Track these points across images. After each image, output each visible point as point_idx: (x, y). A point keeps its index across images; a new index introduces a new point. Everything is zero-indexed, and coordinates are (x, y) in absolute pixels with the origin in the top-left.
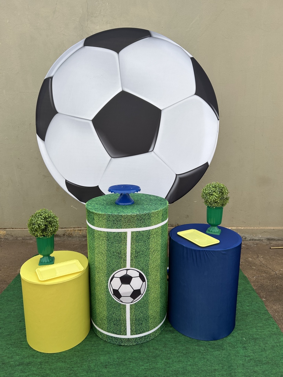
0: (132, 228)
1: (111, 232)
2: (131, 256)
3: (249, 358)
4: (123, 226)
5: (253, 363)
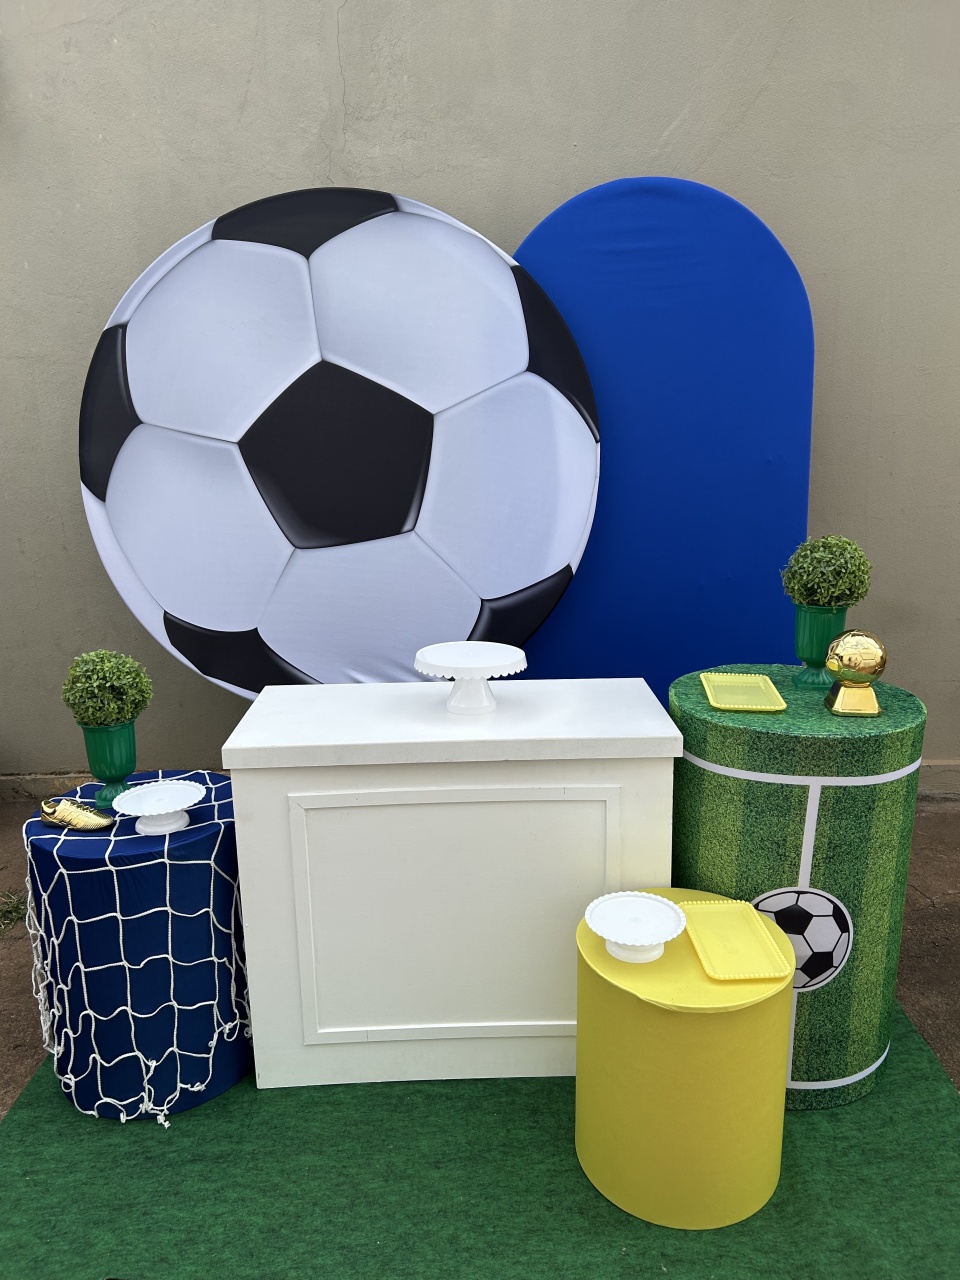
0: (825, 775)
1: (761, 783)
2: (814, 856)
3: (845, 1144)
4: (798, 768)
5: (857, 1157)
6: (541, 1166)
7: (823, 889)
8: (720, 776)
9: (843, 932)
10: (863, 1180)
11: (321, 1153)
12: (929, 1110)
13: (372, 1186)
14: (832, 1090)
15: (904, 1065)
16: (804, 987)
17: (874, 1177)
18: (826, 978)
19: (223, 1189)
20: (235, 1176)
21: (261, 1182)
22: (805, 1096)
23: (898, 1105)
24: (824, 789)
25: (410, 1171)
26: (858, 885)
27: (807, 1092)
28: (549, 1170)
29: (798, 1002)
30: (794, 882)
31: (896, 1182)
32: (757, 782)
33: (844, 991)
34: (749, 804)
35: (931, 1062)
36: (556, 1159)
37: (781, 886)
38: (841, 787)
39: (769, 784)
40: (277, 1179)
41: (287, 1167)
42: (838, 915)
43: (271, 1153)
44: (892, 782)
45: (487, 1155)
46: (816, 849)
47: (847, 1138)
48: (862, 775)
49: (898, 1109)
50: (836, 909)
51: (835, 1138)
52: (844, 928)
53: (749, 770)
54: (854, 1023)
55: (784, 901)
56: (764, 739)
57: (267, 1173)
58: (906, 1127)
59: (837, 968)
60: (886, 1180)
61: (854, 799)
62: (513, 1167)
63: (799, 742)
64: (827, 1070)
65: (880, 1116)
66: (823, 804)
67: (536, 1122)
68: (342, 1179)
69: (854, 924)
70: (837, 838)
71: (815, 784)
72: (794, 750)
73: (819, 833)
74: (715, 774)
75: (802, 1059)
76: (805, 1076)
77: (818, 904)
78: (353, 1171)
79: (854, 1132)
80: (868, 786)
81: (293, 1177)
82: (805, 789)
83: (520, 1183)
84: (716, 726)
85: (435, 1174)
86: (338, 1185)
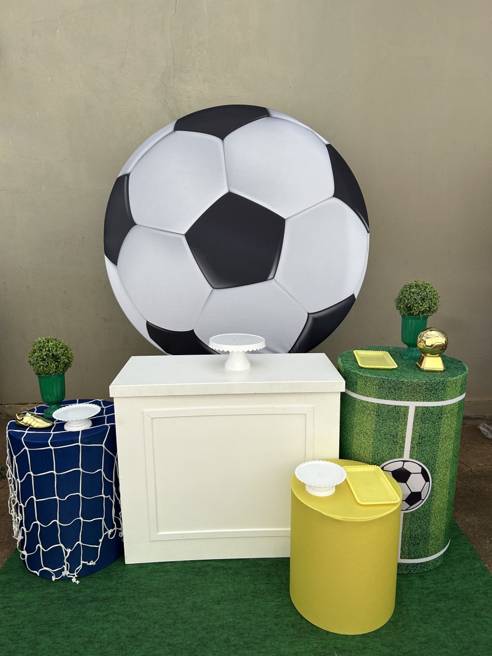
0: (417, 401)
1: (385, 405)
2: (411, 442)
3: (428, 591)
4: (404, 397)
5: (434, 598)
6: (272, 603)
7: (416, 459)
8: (364, 401)
9: (426, 482)
10: (437, 609)
11: (158, 597)
12: (471, 574)
13: (184, 614)
14: (421, 563)
15: (458, 551)
16: (406, 510)
17: (443, 607)
18: (418, 505)
19: (107, 615)
20: (114, 609)
21: (127, 612)
22: (407, 567)
23: (455, 571)
24: (417, 408)
25: (204, 606)
26: (434, 458)
27: (408, 565)
28: (276, 605)
29: (404, 518)
30: (401, 456)
31: (454, 610)
32: (382, 405)
33: (427, 512)
34: (379, 415)
35: (471, 550)
36: (280, 599)
37: (395, 458)
38: (425, 407)
39: (389, 405)
40: (136, 610)
41: (141, 604)
42: (424, 473)
43: (132, 597)
44: (451, 405)
45: (244, 597)
46: (413, 438)
47: (429, 588)
48: (436, 401)
49: (455, 574)
50: (423, 469)
51: (423, 588)
52: (427, 479)
53: (379, 398)
54: (432, 528)
55: (397, 465)
56: (386, 382)
57: (131, 607)
58: (459, 582)
59: (423, 500)
60: (449, 609)
61: (432, 413)
62: (258, 603)
63: (404, 384)
64: (419, 553)
65: (446, 577)
66: (416, 415)
67: (270, 581)
68: (170, 610)
69: (432, 477)
70: (423, 433)
71: (412, 405)
72: (401, 388)
73: (414, 431)
74: (361, 401)
75: (406, 547)
76: (407, 556)
77: (414, 467)
78: (175, 606)
79: (433, 585)
80: (439, 407)
81: (144, 609)
82: (407, 408)
83: (261, 611)
84: (362, 376)
85: (218, 607)
86: (167, 613)
